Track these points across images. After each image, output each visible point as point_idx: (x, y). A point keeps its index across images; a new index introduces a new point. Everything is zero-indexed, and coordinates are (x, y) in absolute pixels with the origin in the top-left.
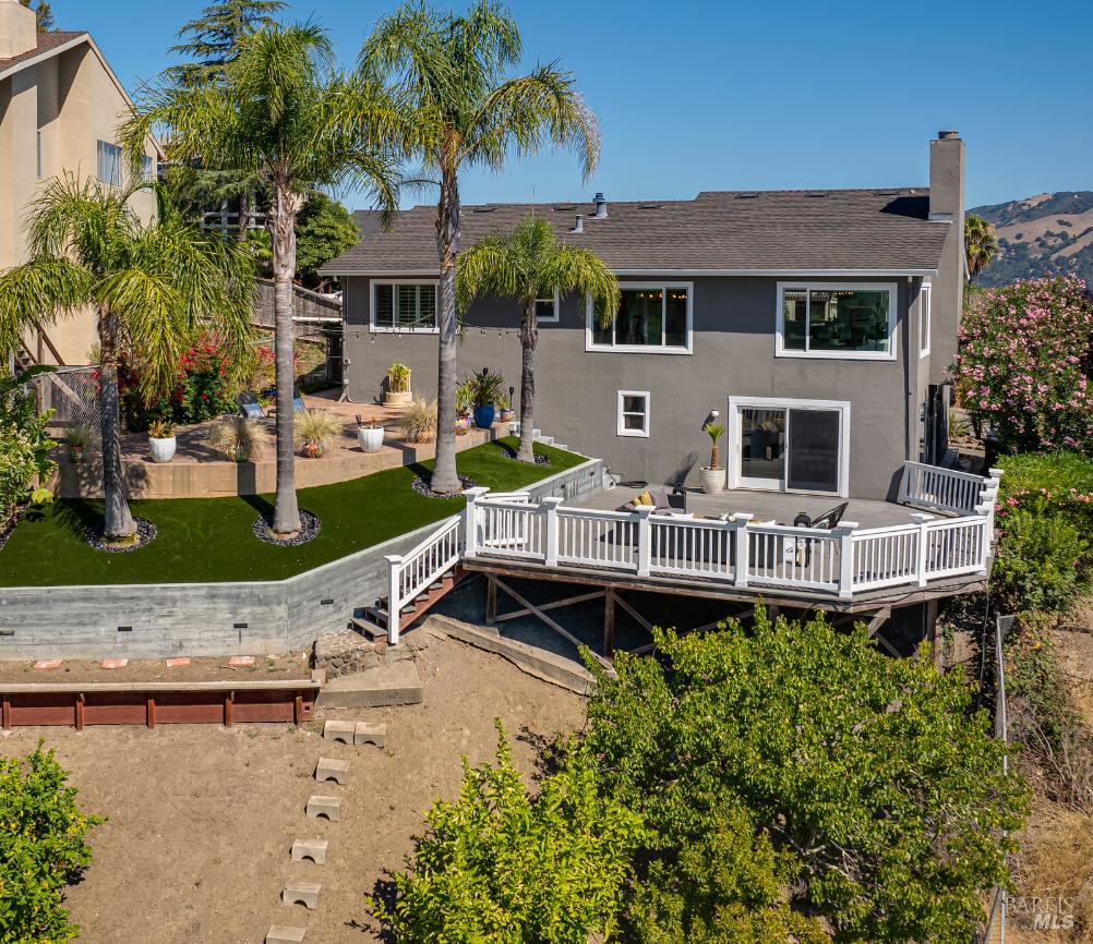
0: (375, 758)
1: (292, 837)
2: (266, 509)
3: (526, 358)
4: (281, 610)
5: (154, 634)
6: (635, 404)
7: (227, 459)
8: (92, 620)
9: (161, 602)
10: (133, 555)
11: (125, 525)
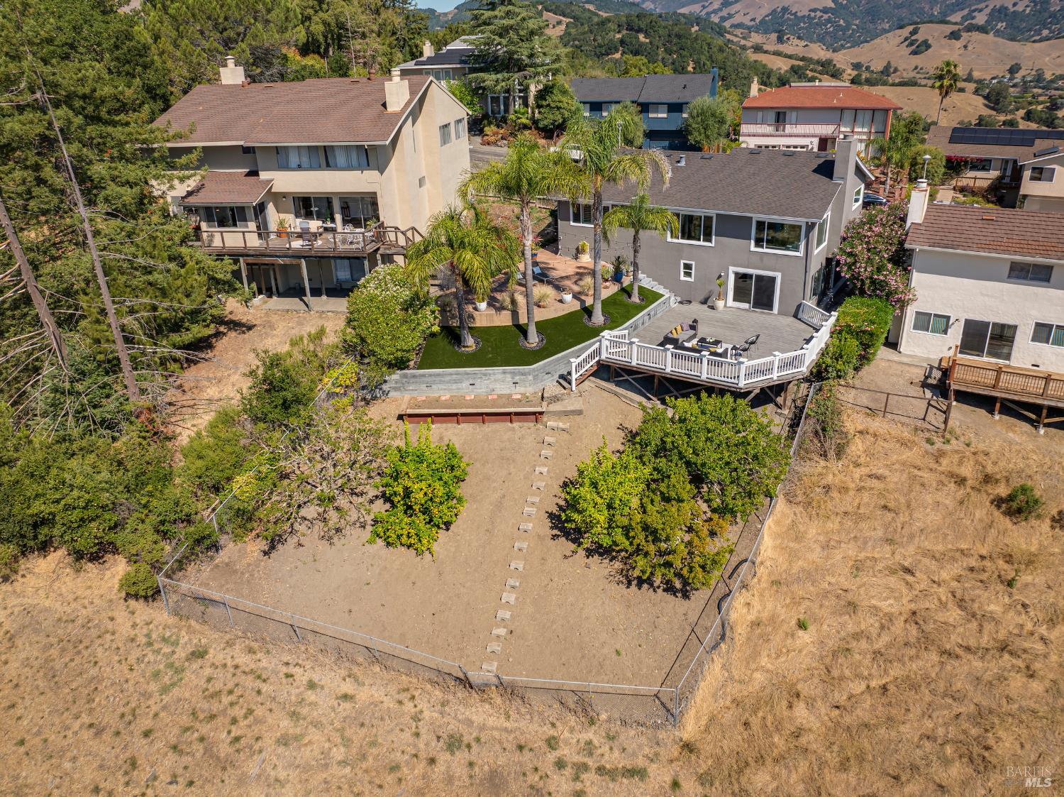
0: (566, 436)
1: (535, 466)
2: (523, 331)
3: (635, 256)
4: (530, 377)
5: (483, 386)
6: (687, 267)
7: (507, 310)
8: (460, 382)
9: (485, 375)
10: (474, 354)
11: (470, 341)
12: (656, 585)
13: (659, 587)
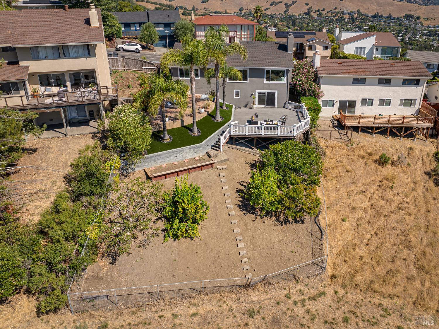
0: (227, 171)
1: (222, 186)
2: (189, 129)
3: (224, 89)
5: (181, 157)
7: (178, 120)
8: (170, 156)
9: (181, 151)
10: (171, 143)
12: (291, 221)
13: (292, 222)
